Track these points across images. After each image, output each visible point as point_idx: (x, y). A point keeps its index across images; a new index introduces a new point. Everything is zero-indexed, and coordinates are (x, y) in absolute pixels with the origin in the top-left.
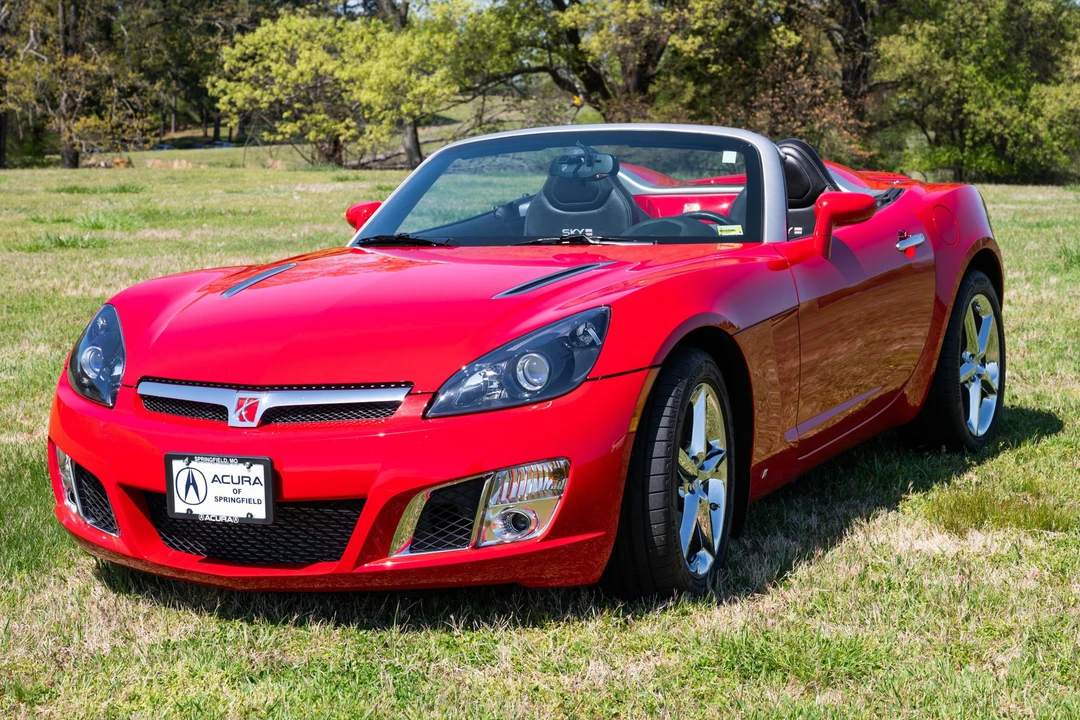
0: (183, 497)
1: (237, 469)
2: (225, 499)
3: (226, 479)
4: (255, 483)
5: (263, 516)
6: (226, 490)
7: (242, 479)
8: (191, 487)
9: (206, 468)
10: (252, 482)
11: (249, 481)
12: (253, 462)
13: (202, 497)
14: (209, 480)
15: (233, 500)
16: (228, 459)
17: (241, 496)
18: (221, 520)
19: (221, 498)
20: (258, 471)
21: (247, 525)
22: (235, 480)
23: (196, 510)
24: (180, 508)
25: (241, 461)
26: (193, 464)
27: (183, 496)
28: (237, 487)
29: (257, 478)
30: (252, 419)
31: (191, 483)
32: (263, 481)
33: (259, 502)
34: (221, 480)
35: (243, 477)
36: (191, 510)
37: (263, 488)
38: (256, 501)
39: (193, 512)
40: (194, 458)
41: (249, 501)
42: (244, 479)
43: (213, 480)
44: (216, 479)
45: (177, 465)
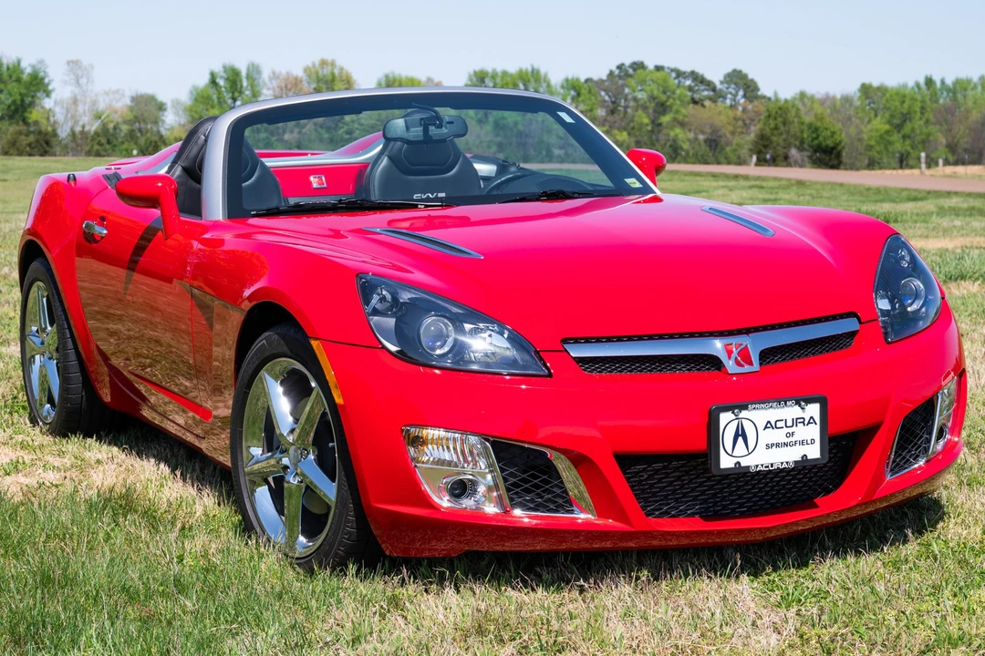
0: (730, 452)
1: (791, 411)
2: (777, 445)
3: (779, 424)
4: (809, 423)
5: (818, 456)
6: (779, 436)
7: (796, 422)
8: (740, 439)
9: (757, 416)
10: (806, 422)
11: (803, 422)
12: (809, 401)
13: (751, 447)
14: (761, 428)
15: (786, 445)
16: (786, 404)
17: (794, 439)
18: (775, 467)
19: (772, 445)
20: (814, 410)
21: (804, 466)
22: (789, 423)
23: (744, 463)
24: (726, 462)
25: (798, 402)
26: (744, 414)
27: (729, 449)
28: (790, 430)
29: (812, 418)
30: (750, 363)
31: (740, 434)
32: (818, 420)
33: (813, 441)
34: (774, 425)
35: (797, 419)
36: (739, 463)
37: (818, 427)
38: (809, 442)
39: (743, 465)
40: (745, 408)
41: (802, 443)
42: (799, 421)
43: (766, 427)
44: (769, 425)
45: (725, 417)
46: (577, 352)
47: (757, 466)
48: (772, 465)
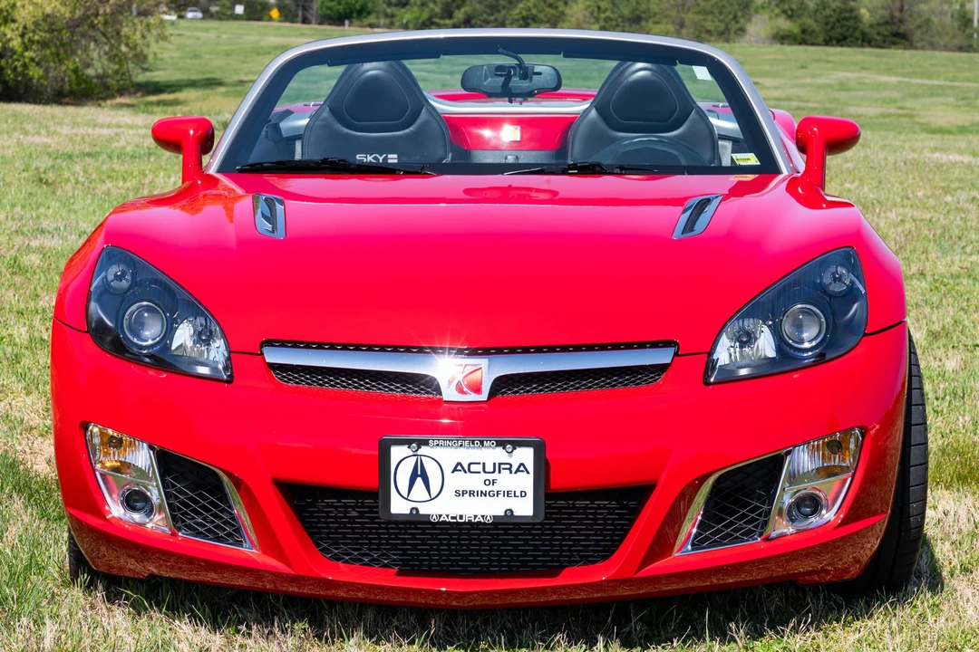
0: (405, 493)
1: (492, 454)
2: (471, 493)
3: (473, 468)
4: (518, 471)
5: (530, 513)
6: (476, 482)
7: (498, 467)
8: (419, 480)
9: (442, 455)
10: (514, 469)
11: (510, 469)
12: (516, 445)
14: (448, 470)
15: (484, 494)
16: (482, 443)
17: (495, 488)
18: (465, 519)
19: (464, 492)
20: (526, 455)
21: (506, 526)
22: (489, 468)
23: (424, 509)
24: (399, 506)
25: (501, 444)
26: (424, 450)
27: (404, 492)
28: (491, 477)
29: (522, 464)
30: (477, 391)
31: (419, 473)
32: (531, 468)
33: (523, 494)
34: (466, 469)
35: (500, 464)
36: (417, 509)
37: (530, 477)
38: (518, 494)
39: (421, 512)
40: (426, 443)
41: (508, 494)
42: (502, 466)
43: (455, 470)
44: (459, 468)
45: (397, 452)
46: (273, 356)
47: (440, 516)
48: (461, 517)
